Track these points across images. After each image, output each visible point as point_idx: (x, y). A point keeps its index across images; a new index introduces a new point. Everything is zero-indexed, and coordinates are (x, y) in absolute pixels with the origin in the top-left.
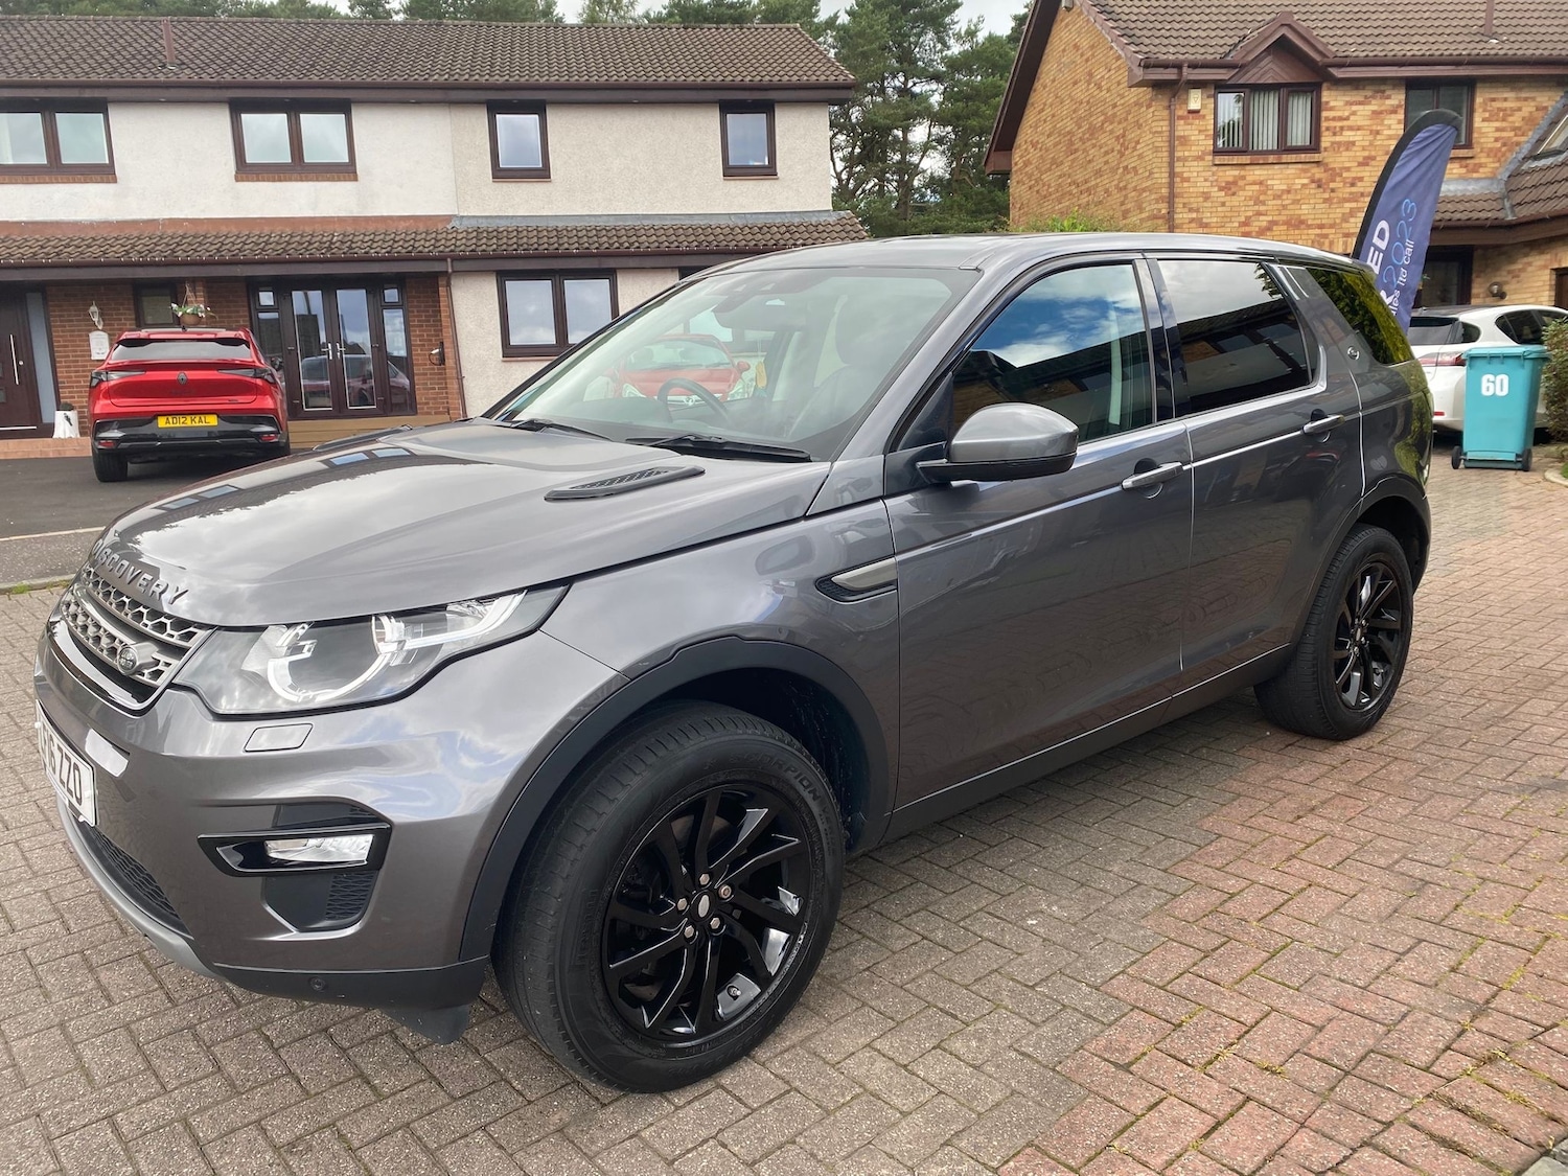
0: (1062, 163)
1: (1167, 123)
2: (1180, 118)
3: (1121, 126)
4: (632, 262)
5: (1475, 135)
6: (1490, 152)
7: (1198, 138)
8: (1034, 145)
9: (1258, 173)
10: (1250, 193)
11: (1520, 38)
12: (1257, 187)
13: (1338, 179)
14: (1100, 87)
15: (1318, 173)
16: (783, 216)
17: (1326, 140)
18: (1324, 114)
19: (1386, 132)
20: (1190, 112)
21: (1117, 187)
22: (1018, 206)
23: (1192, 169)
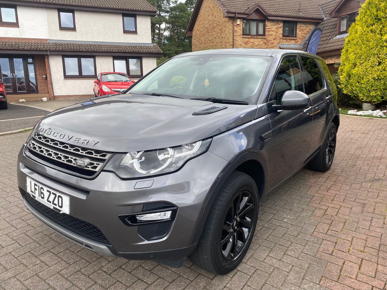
0: (206, 35)
1: (232, 27)
2: (235, 26)
3: (221, 27)
4: (100, 54)
5: (297, 34)
6: (300, 38)
7: (239, 31)
8: (198, 30)
9: (252, 40)
10: (250, 45)
11: (306, 13)
12: (252, 43)
13: (269, 43)
14: (215, 17)
15: (265, 41)
16: (139, 44)
17: (267, 33)
18: (266, 27)
19: (279, 32)
20: (237, 24)
21: (220, 42)
22: (194, 45)
23: (238, 38)
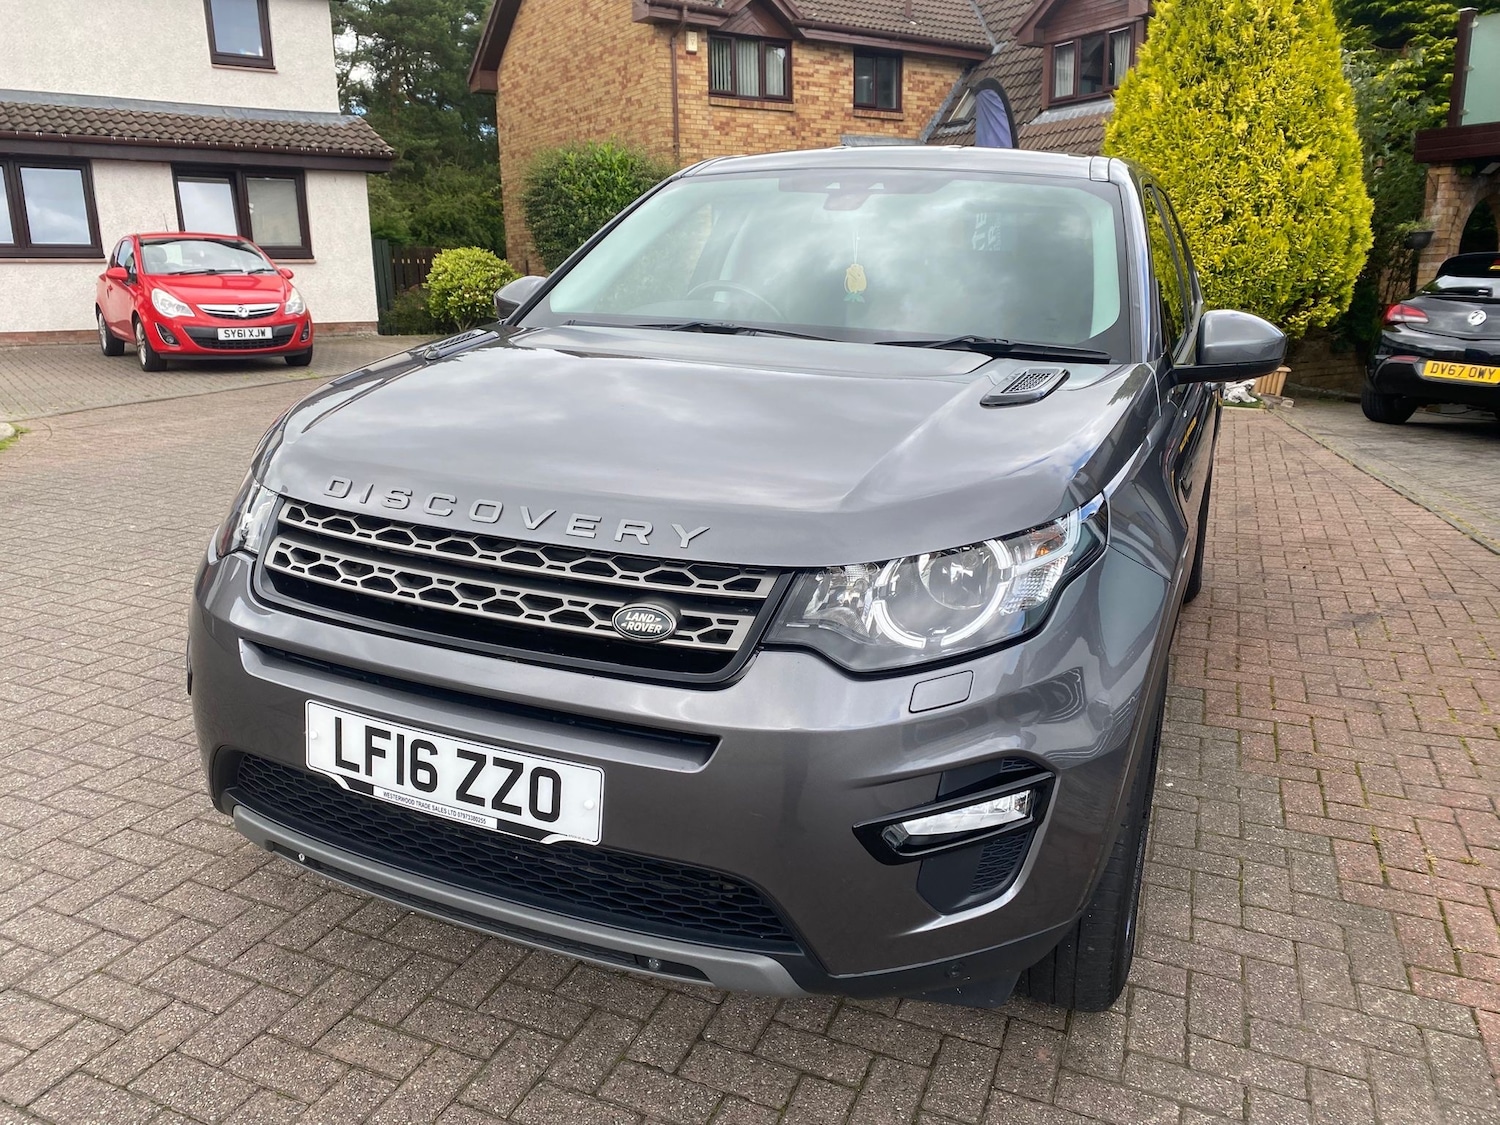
0: (557, 89)
1: (669, 61)
2: (681, 57)
3: (621, 59)
4: (113, 152)
5: (904, 101)
6: (915, 117)
7: (696, 74)
8: (524, 68)
9: (745, 116)
10: (740, 135)
11: (932, 23)
12: (745, 130)
13: (807, 129)
14: (596, 18)
15: (792, 121)
16: (286, 115)
17: (797, 93)
18: (795, 69)
19: (841, 91)
20: (689, 53)
21: (620, 117)
22: (508, 127)
23: (692, 107)
